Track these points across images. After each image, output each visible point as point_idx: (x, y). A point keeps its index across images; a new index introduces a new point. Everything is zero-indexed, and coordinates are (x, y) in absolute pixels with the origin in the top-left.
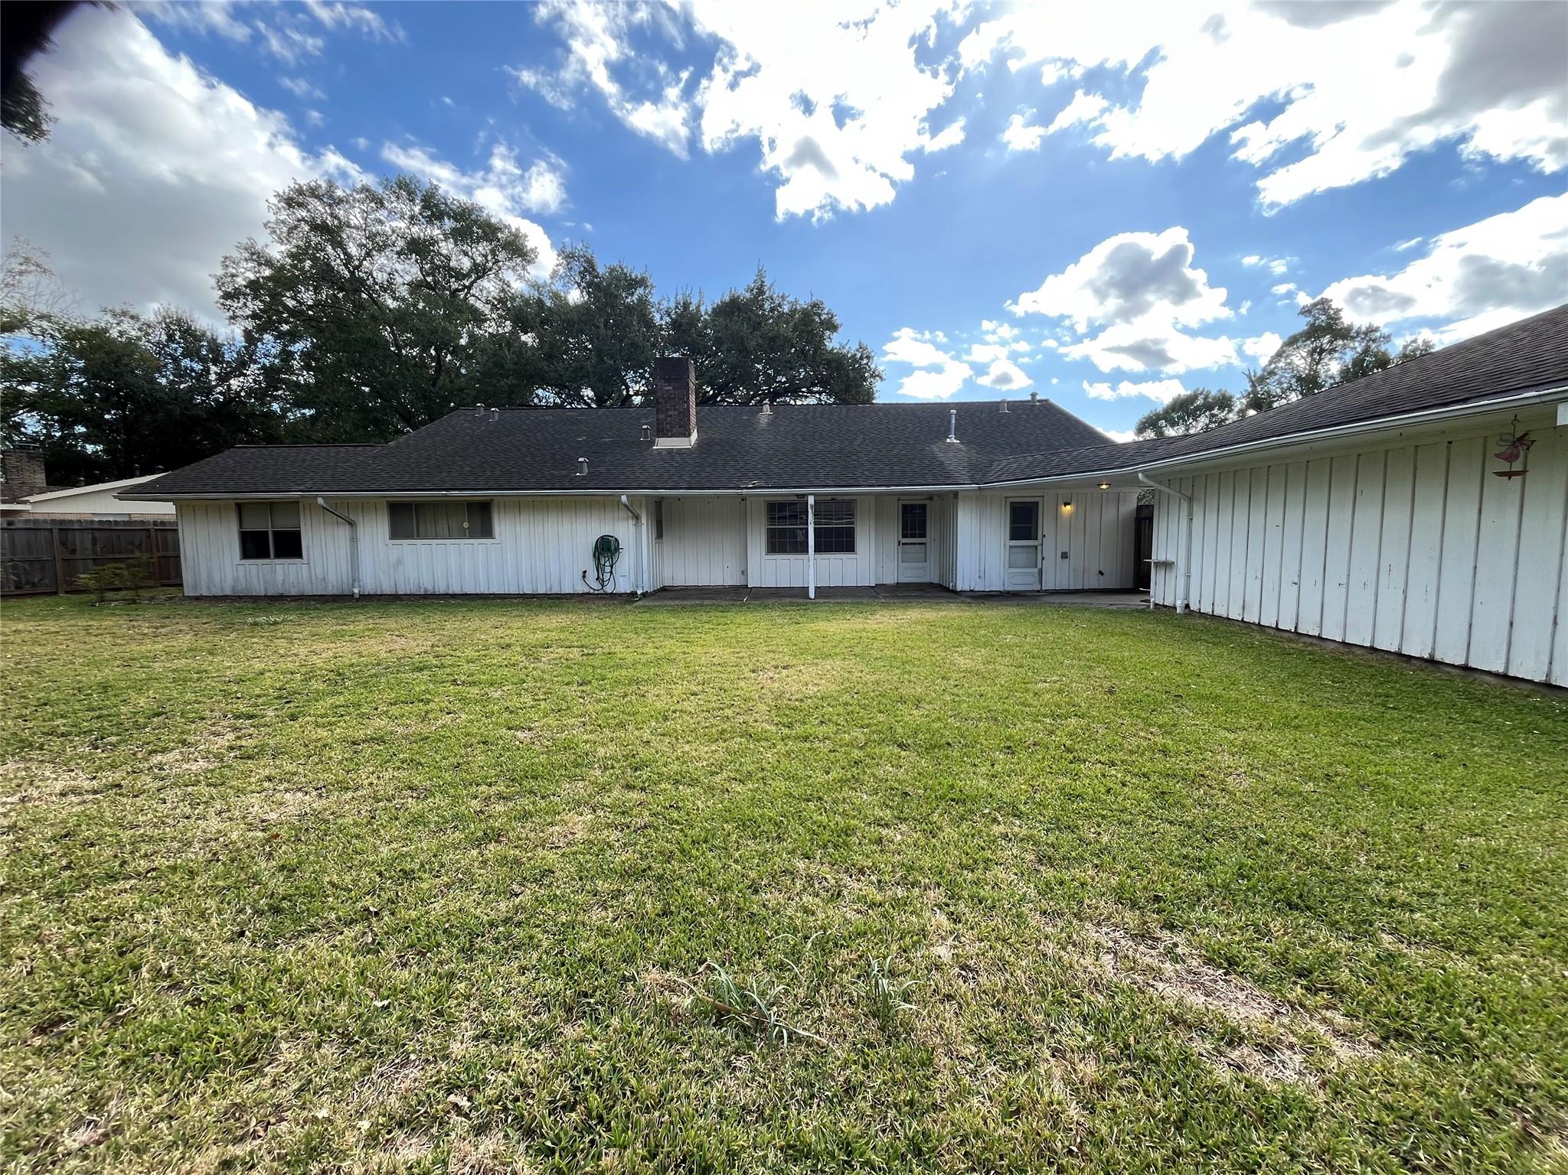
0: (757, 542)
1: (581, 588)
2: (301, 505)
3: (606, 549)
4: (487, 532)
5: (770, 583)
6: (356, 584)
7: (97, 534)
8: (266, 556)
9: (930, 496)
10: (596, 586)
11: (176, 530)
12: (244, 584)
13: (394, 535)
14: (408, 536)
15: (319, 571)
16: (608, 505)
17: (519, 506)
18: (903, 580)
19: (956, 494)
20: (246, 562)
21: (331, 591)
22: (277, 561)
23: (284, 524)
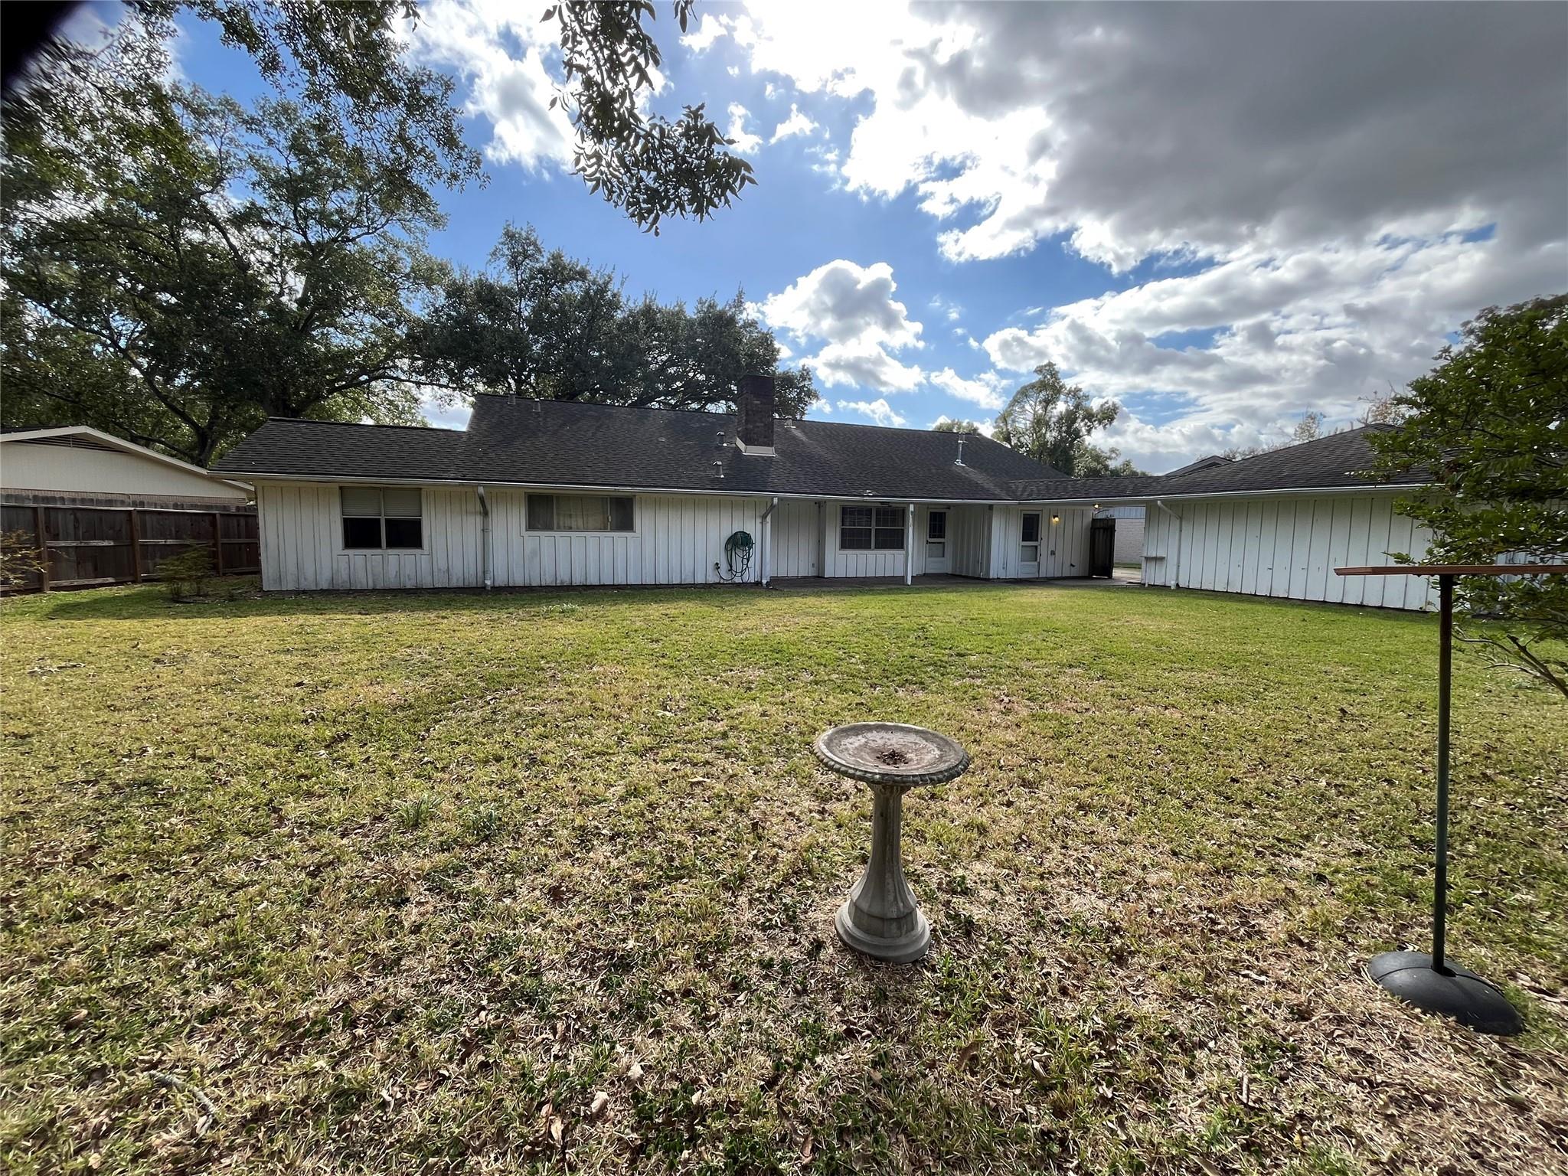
0: (833, 539)
1: (712, 579)
2: (423, 493)
3: (739, 542)
4: (625, 524)
5: (841, 574)
6: (488, 576)
7: (79, 514)
8: (378, 546)
9: (949, 506)
10: (725, 575)
11: (256, 517)
12: (345, 577)
13: (531, 527)
14: (548, 527)
15: (442, 564)
16: (740, 505)
17: (657, 503)
18: (929, 571)
19: (991, 507)
20: (351, 552)
21: (454, 584)
22: (390, 551)
23: (400, 512)
